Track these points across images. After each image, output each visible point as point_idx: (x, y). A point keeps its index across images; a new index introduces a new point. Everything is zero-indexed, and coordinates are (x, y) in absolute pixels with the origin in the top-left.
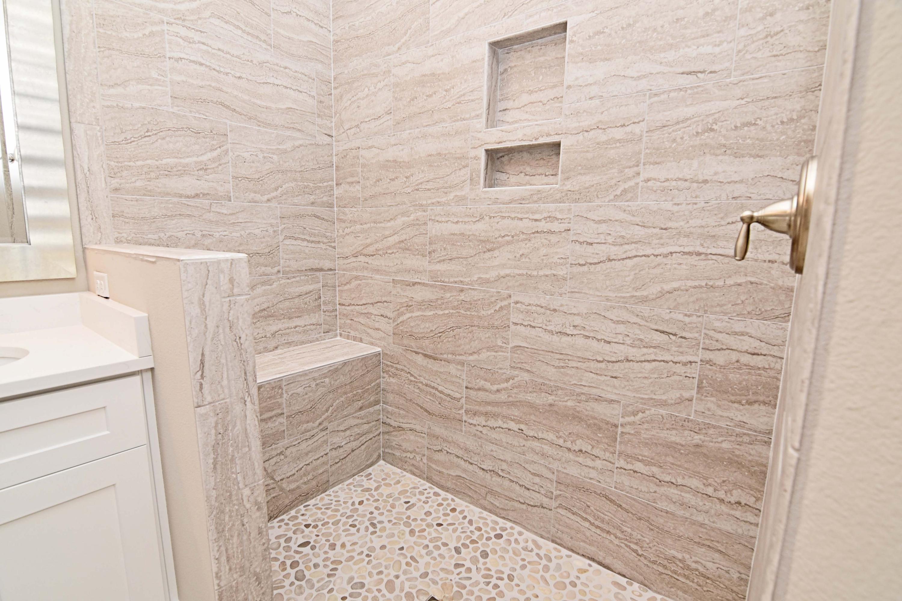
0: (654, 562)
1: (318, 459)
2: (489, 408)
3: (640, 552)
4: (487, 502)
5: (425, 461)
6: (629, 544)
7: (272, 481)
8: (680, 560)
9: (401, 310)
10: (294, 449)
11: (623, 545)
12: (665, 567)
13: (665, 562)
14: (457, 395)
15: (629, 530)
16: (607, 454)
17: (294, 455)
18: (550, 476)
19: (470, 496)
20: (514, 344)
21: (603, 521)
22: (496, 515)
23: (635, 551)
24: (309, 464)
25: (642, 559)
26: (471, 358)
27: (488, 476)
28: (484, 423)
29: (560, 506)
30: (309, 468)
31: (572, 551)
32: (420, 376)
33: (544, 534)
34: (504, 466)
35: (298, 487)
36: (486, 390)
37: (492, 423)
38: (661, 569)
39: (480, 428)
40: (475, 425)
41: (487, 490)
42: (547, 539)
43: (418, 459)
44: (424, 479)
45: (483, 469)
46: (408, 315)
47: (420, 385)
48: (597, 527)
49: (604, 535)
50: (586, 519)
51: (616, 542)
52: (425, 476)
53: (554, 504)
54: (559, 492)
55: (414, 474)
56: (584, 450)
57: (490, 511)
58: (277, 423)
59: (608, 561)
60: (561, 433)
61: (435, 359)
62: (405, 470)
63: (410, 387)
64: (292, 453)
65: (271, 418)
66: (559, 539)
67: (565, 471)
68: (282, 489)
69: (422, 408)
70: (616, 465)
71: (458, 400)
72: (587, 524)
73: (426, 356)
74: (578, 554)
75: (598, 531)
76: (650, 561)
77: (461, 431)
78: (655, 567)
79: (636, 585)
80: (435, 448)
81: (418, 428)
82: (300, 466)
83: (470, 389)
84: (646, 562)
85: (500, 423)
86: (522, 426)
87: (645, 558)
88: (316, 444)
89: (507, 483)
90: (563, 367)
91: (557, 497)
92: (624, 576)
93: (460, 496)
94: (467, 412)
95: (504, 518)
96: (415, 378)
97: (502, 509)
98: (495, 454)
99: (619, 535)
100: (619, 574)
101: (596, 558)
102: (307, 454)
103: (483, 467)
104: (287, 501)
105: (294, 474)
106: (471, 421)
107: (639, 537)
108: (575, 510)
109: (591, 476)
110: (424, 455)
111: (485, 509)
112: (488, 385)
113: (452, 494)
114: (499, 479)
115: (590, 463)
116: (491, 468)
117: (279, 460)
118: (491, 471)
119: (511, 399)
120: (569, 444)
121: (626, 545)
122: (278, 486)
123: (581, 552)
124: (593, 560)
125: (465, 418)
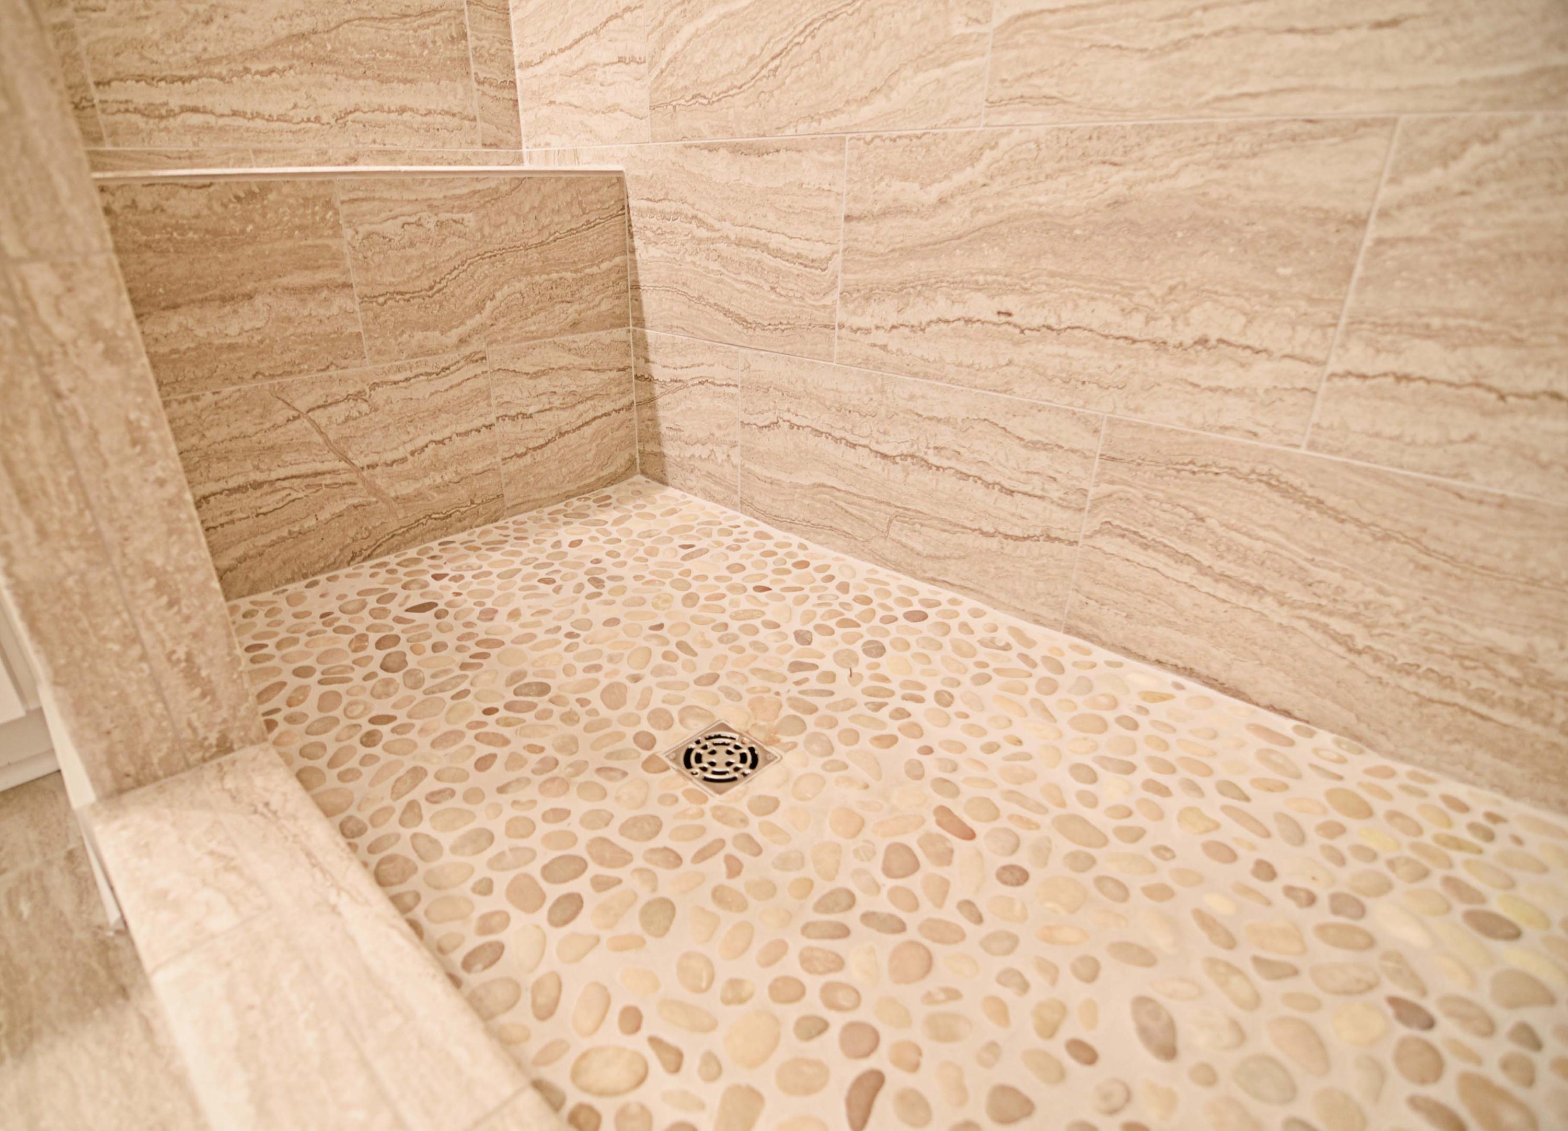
0: (1407, 670)
1: (467, 433)
2: (912, 267)
3: (1361, 642)
4: (889, 544)
5: (736, 460)
6: (1324, 619)
7: (343, 465)
8: (1513, 659)
9: (668, 22)
10: (397, 394)
11: (1302, 625)
12: (1446, 682)
13: (1453, 668)
14: (822, 250)
15: (1336, 578)
16: (1303, 334)
17: (396, 408)
18: (1086, 442)
19: (846, 534)
20: (1007, 14)
21: (1243, 558)
22: (913, 575)
23: (1346, 642)
24: (442, 442)
25: (1365, 661)
26: (866, 112)
27: (896, 472)
28: (893, 319)
29: (1107, 528)
30: (444, 451)
31: (1127, 652)
32: (722, 219)
33: (1044, 612)
34: (945, 436)
35: (419, 495)
36: (904, 211)
37: (918, 313)
38: (1429, 689)
39: (880, 337)
40: (868, 331)
41: (892, 511)
42: (1053, 625)
43: (721, 457)
44: (734, 506)
45: (884, 456)
46: (688, 30)
47: (722, 246)
48: (1221, 577)
49: (1241, 599)
50: (1185, 559)
51: (1281, 616)
52: (737, 499)
53: (1089, 524)
54: (1105, 488)
55: (711, 497)
56: (1214, 336)
57: (897, 567)
58: (335, 310)
59: (1240, 673)
60: (1140, 297)
61: (761, 152)
62: (690, 490)
63: (696, 259)
64: (389, 401)
65: (314, 289)
66: (1091, 621)
67: (1137, 418)
68: (375, 491)
69: (727, 313)
70: (1334, 366)
71: (821, 264)
72: (1186, 573)
73: (736, 150)
74: (1144, 658)
75: (1222, 590)
76: (1390, 667)
77: (829, 356)
78: (1407, 683)
79: (1325, 738)
80: (761, 420)
81: (719, 373)
82: (420, 443)
83: (859, 219)
84: (1375, 670)
85: (942, 307)
86: (1009, 302)
87: (1377, 659)
88: (455, 392)
89: (948, 483)
90: (1178, 45)
91: (1098, 502)
92: (1287, 714)
93: (821, 538)
94: (845, 295)
95: (933, 581)
96: (711, 228)
97: (929, 557)
98: (919, 406)
99: (1295, 593)
100: (1271, 708)
101: (1200, 669)
102: (435, 413)
103: (884, 449)
104: (393, 525)
105: (404, 460)
106: (857, 322)
107: (1370, 594)
108: (1152, 534)
109: (1227, 420)
110: (734, 445)
111: (884, 561)
112: (911, 192)
113: (801, 534)
114: (927, 477)
115: (1229, 376)
116: (905, 449)
117: (355, 414)
118: (904, 457)
119: (981, 219)
120: (1161, 329)
121: (1314, 625)
122: (364, 480)
123: (1152, 654)
124: (1190, 673)
125: (840, 316)
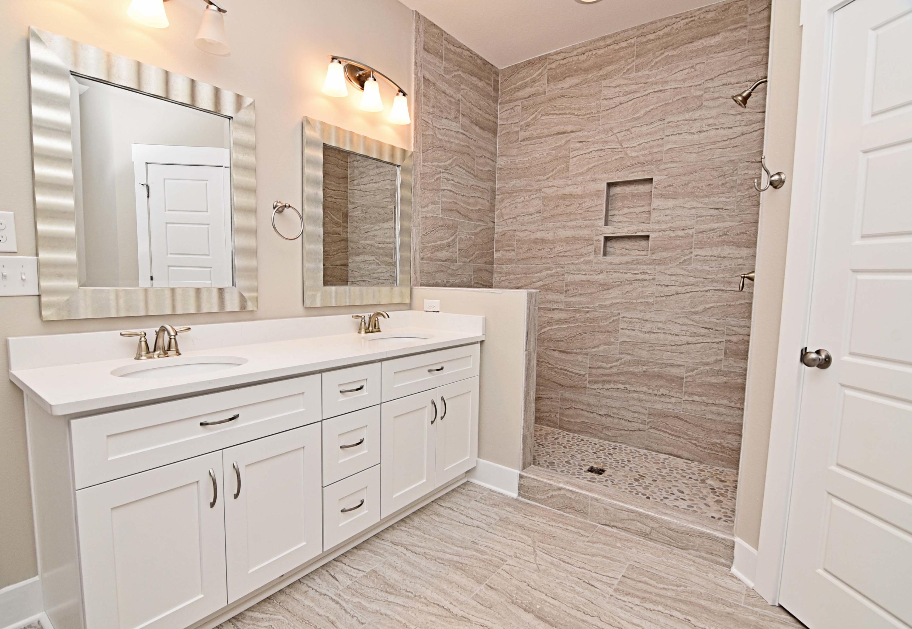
0: (705, 448)
2: (605, 378)
3: (698, 444)
4: (602, 434)
5: (558, 416)
8: (719, 444)
9: (543, 325)
11: (688, 442)
12: (711, 449)
13: (711, 447)
14: (583, 373)
15: (691, 433)
16: (678, 394)
18: (645, 411)
19: (591, 433)
20: (622, 340)
21: (676, 431)
22: (609, 441)
23: (695, 444)
25: (699, 448)
26: (593, 350)
27: (604, 418)
28: (601, 387)
29: (651, 428)
31: (658, 452)
32: (556, 364)
33: (640, 446)
34: (615, 411)
36: (603, 368)
37: (607, 386)
38: (709, 451)
39: (599, 391)
40: (595, 389)
41: (603, 427)
42: (643, 448)
43: (553, 416)
44: (557, 428)
45: (600, 415)
46: (548, 328)
47: (556, 369)
48: (673, 435)
49: (677, 439)
50: (666, 432)
51: (684, 441)
52: (558, 426)
53: (647, 427)
54: (649, 420)
55: (549, 426)
56: (664, 394)
57: (605, 439)
59: (679, 453)
60: (651, 387)
61: (567, 353)
62: (542, 424)
66: (651, 447)
67: (654, 407)
69: (556, 383)
70: (683, 399)
71: (583, 375)
72: (667, 435)
73: (560, 351)
75: (674, 438)
76: (703, 448)
77: (585, 394)
78: (706, 450)
79: (696, 463)
80: (566, 407)
81: (553, 396)
83: (592, 368)
84: (701, 449)
85: (612, 386)
86: (627, 386)
87: (701, 447)
89: (616, 421)
90: (651, 350)
91: (648, 423)
92: (689, 460)
93: (584, 434)
94: (589, 382)
95: (615, 441)
96: (552, 365)
97: (613, 436)
98: (608, 404)
99: (686, 437)
100: (686, 459)
101: (672, 453)
103: (600, 413)
106: (592, 387)
107: (697, 436)
108: (659, 428)
109: (669, 407)
110: (557, 413)
111: (602, 438)
112: (604, 365)
113: (579, 433)
114: (611, 419)
115: (668, 400)
116: (605, 413)
118: (605, 415)
119: (619, 371)
120: (655, 392)
121: (690, 442)
123: (663, 452)
124: (670, 455)
125: (588, 386)
